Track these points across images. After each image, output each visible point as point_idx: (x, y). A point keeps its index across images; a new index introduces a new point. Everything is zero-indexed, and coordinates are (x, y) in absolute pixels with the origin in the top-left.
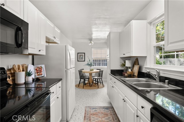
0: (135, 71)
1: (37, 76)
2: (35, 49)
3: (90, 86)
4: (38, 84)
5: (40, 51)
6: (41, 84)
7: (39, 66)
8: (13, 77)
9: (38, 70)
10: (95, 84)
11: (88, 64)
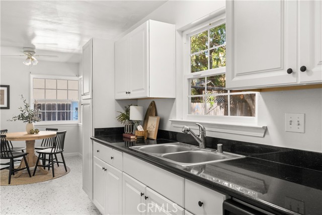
0: (151, 130)
3: (30, 174)
10: (43, 168)
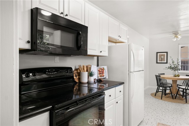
1: (99, 77)
2: (95, 50)
4: (100, 85)
5: (101, 52)
6: (103, 86)
7: (102, 67)
8: (79, 76)
9: (101, 72)
10: (181, 96)
11: (170, 68)
